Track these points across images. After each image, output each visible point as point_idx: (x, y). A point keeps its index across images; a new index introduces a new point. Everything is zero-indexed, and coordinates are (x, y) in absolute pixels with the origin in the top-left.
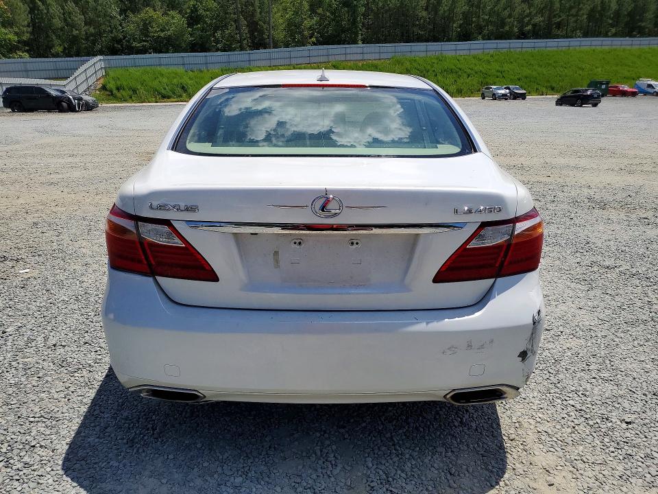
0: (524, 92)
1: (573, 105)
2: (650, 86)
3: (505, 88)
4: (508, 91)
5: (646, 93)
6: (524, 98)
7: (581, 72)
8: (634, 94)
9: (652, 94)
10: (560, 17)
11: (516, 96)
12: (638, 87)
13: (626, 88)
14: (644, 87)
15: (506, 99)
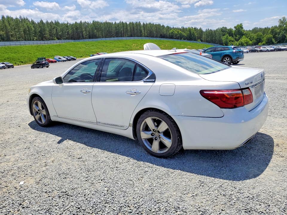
0: (12, 64)
1: (38, 68)
2: (59, 58)
3: (2, 63)
4: (4, 65)
5: (59, 61)
6: (13, 67)
7: (30, 55)
8: (55, 62)
9: (61, 61)
10: (11, 32)
11: (9, 67)
12: (56, 59)
13: (52, 60)
14: (58, 59)
15: (5, 68)
